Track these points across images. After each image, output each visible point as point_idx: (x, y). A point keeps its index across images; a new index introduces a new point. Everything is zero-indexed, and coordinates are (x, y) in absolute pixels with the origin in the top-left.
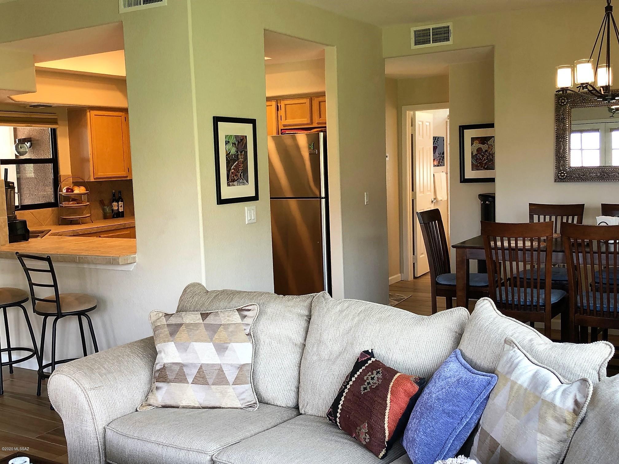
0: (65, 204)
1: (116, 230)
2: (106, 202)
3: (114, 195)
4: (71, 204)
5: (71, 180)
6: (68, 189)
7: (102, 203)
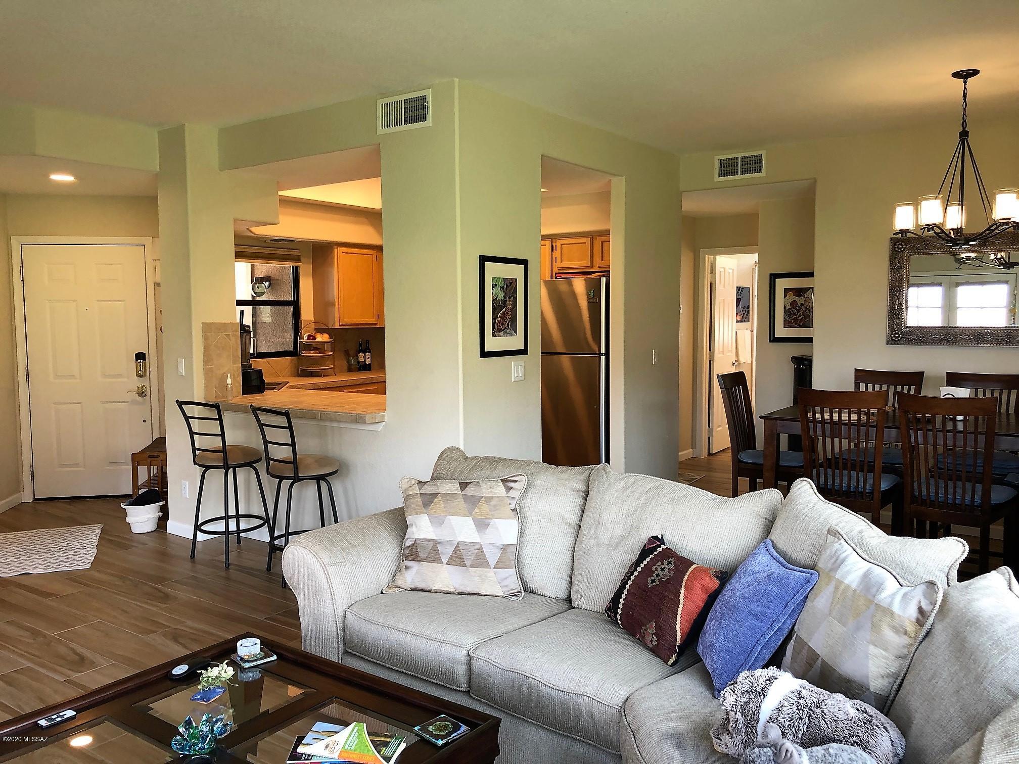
0: (305, 353)
1: (363, 384)
2: (352, 352)
3: (361, 345)
4: (312, 353)
5: (313, 325)
6: (309, 336)
7: (347, 353)
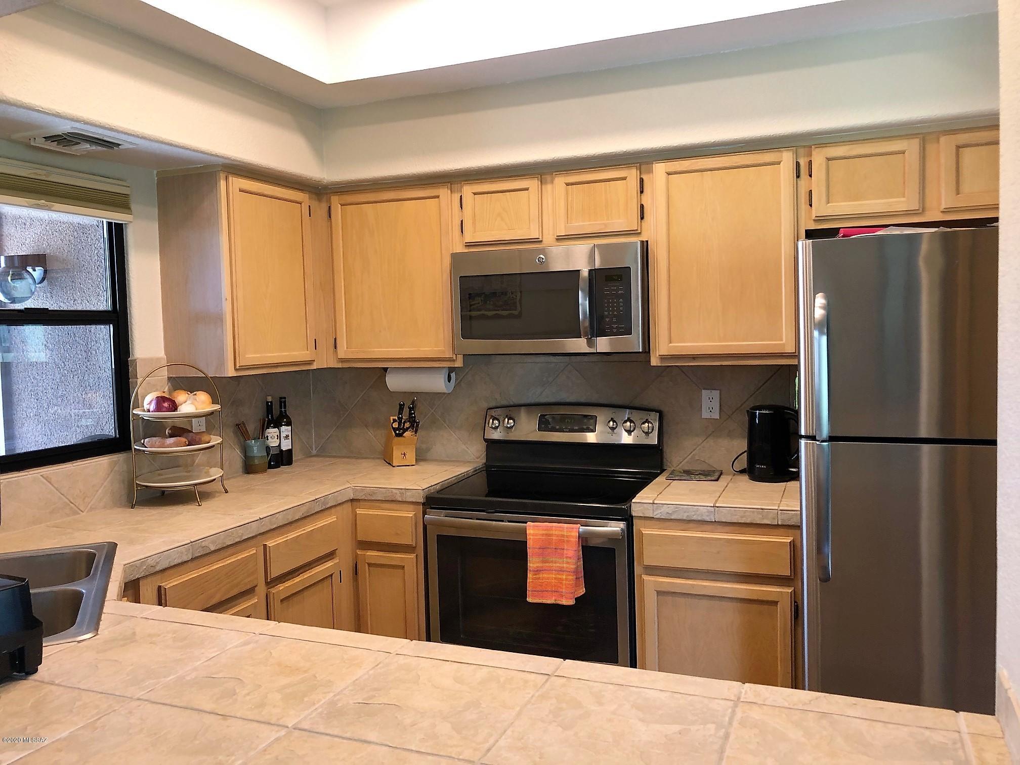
0: (151, 445)
1: (305, 518)
2: (251, 428)
3: (269, 408)
5: (165, 373)
6: (160, 400)
7: (241, 430)
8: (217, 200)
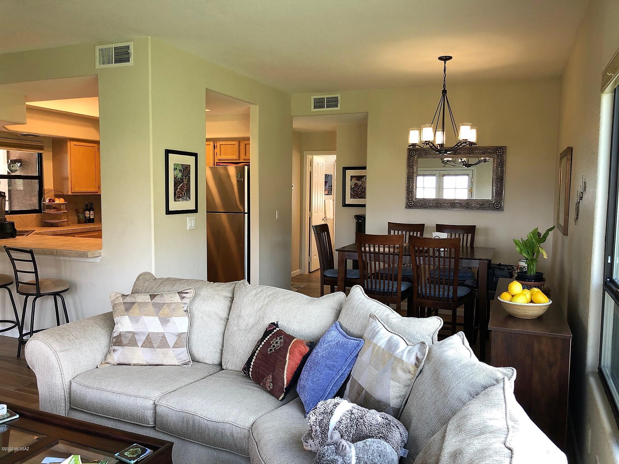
0: (47, 211)
1: (87, 232)
2: (81, 211)
3: (87, 206)
4: (52, 211)
5: (53, 193)
6: (50, 200)
7: (77, 211)
8: (67, 148)
